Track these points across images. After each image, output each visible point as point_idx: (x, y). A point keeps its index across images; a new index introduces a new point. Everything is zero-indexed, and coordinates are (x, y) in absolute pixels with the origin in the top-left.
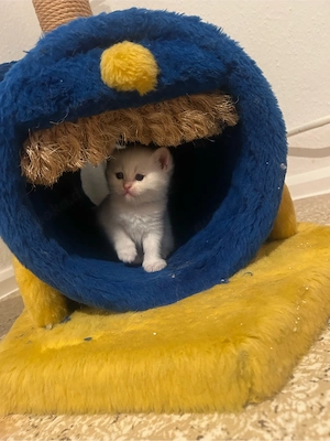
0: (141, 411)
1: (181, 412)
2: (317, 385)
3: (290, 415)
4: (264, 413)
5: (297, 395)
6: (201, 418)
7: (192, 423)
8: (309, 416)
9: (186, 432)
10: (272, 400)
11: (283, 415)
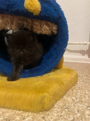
0: (7, 108)
1: (20, 110)
2: (60, 109)
3: (52, 116)
4: (45, 115)
5: (55, 111)
6: (25, 113)
7: (22, 114)
8: (57, 118)
9: (20, 117)
10: (48, 111)
11: (50, 116)
